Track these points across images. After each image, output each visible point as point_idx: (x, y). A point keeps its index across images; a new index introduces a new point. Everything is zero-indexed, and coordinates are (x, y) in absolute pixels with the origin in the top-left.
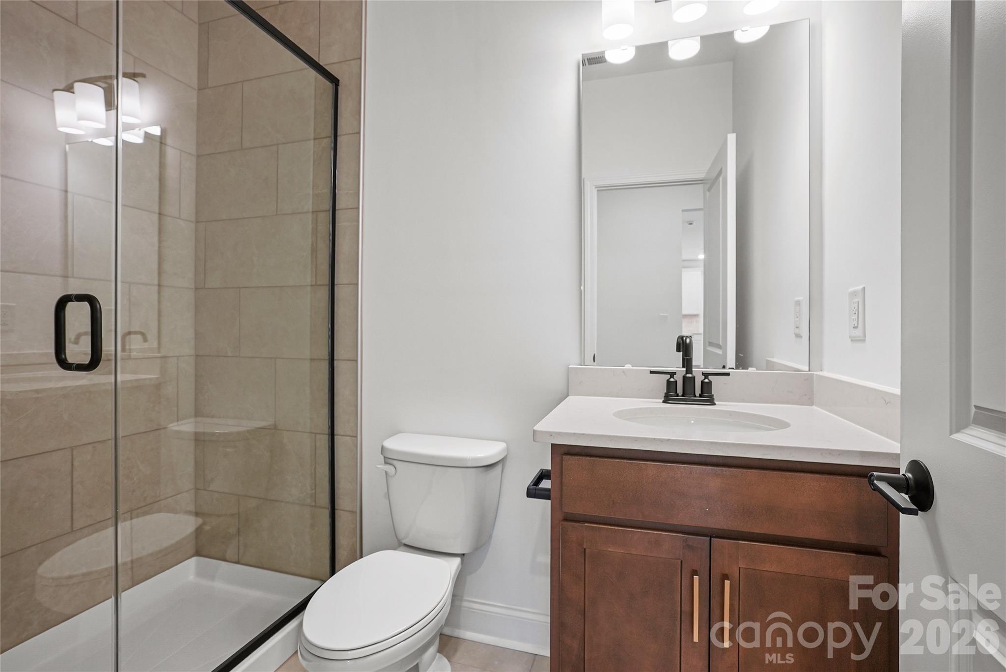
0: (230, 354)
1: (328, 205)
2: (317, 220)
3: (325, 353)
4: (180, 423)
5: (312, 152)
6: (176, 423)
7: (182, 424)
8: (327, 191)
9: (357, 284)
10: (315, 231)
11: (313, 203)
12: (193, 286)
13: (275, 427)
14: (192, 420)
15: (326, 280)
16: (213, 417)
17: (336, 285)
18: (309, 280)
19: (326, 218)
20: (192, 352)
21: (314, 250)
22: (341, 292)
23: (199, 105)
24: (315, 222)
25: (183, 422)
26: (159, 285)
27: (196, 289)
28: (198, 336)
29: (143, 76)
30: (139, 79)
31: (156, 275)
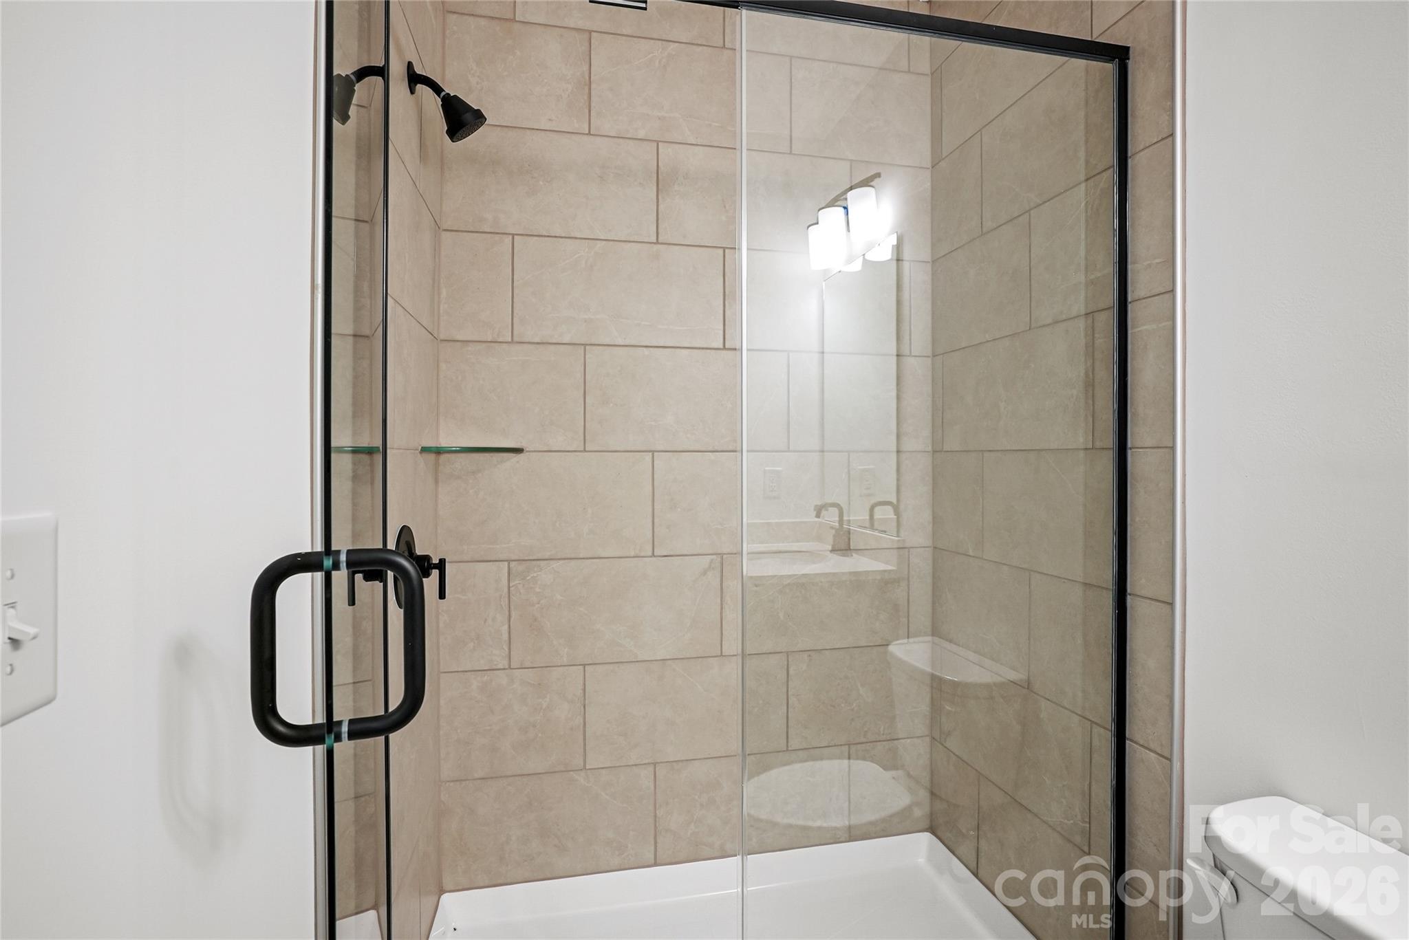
0: (971, 553)
1: (1111, 297)
2: (1093, 328)
3: (1108, 575)
4: (911, 640)
5: (1083, 204)
6: (906, 641)
7: (914, 642)
8: (1109, 270)
9: (1173, 448)
10: (1090, 349)
11: (1086, 297)
12: (930, 449)
13: (1028, 685)
14: (929, 638)
15: (1110, 440)
16: (951, 641)
17: (1131, 449)
18: (1081, 440)
19: (1108, 321)
20: (929, 543)
21: (1090, 384)
22: (1140, 463)
23: (933, 189)
24: (1091, 331)
25: (916, 639)
26: (898, 452)
27: (934, 452)
28: (936, 520)
29: (878, 175)
30: (875, 182)
31: (894, 438)
